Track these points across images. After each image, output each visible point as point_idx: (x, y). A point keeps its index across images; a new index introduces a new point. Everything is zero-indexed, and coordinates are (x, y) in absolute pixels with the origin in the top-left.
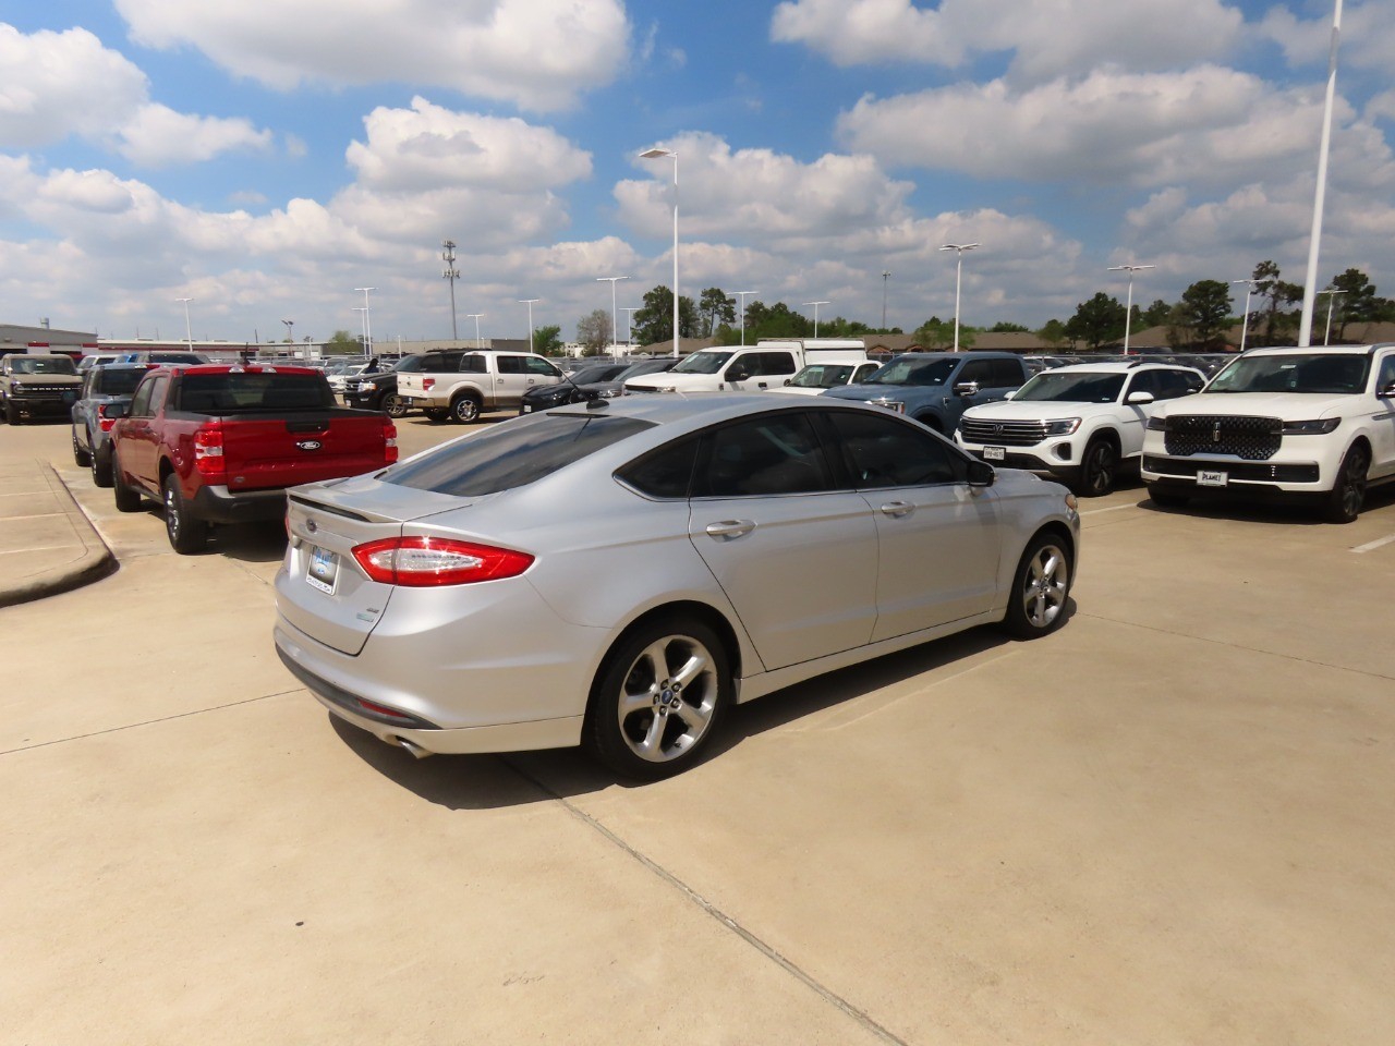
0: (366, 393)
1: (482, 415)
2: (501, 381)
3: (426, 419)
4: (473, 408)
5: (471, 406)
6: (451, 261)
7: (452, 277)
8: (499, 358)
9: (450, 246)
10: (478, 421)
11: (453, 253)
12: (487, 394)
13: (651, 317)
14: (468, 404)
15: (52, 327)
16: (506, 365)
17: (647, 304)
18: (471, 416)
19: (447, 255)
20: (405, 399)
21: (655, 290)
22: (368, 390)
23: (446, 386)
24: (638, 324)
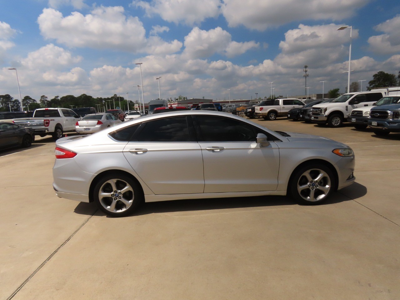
0: (249, 112)
1: (277, 118)
2: (283, 107)
3: (263, 119)
4: (274, 116)
5: (274, 115)
6: (306, 71)
7: (306, 76)
8: (284, 101)
9: (306, 67)
10: (275, 119)
11: (307, 69)
12: (279, 111)
13: (376, 82)
14: (273, 114)
15: (205, 99)
16: (285, 103)
17: (374, 78)
18: (274, 118)
19: (305, 70)
20: (257, 113)
21: (378, 73)
22: (249, 111)
23: (266, 110)
24: (370, 85)
